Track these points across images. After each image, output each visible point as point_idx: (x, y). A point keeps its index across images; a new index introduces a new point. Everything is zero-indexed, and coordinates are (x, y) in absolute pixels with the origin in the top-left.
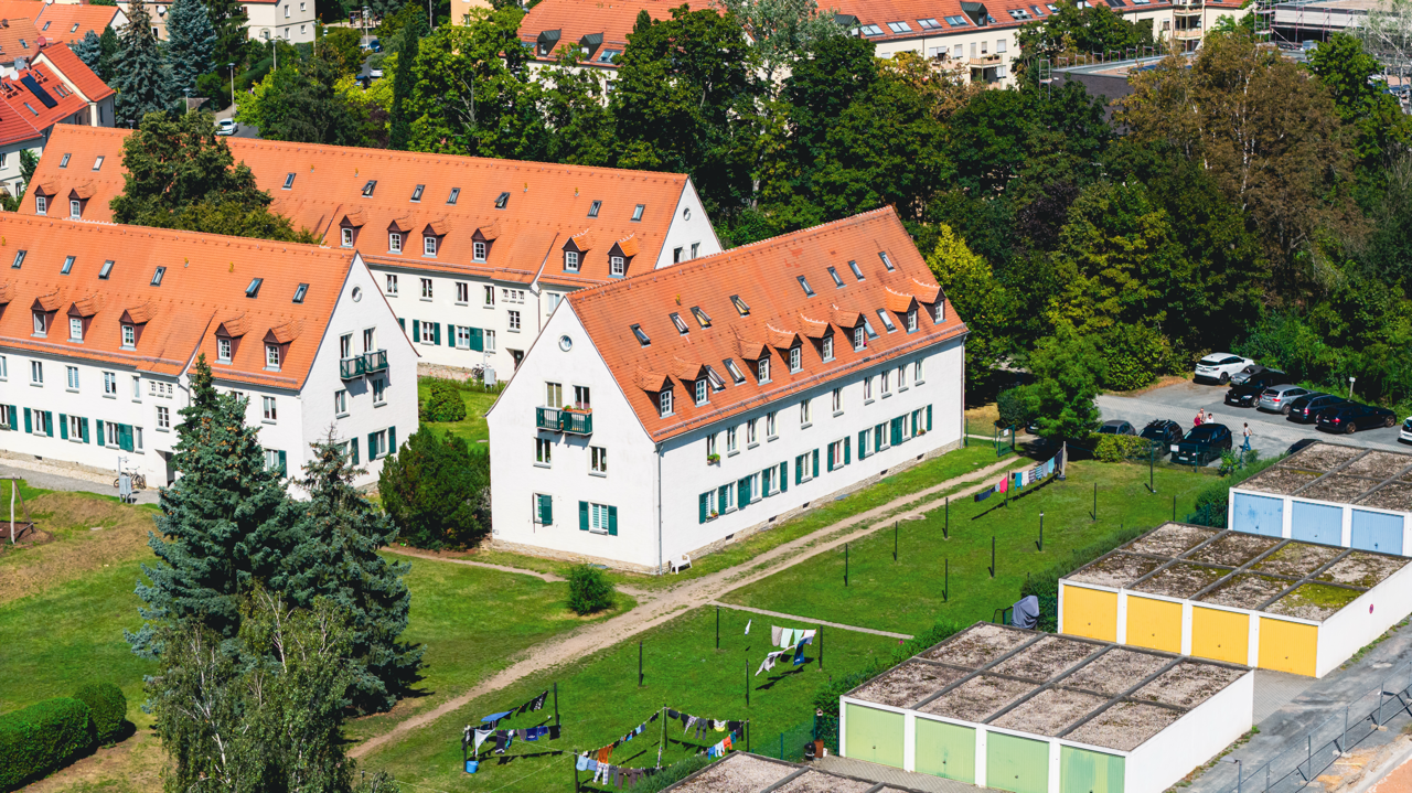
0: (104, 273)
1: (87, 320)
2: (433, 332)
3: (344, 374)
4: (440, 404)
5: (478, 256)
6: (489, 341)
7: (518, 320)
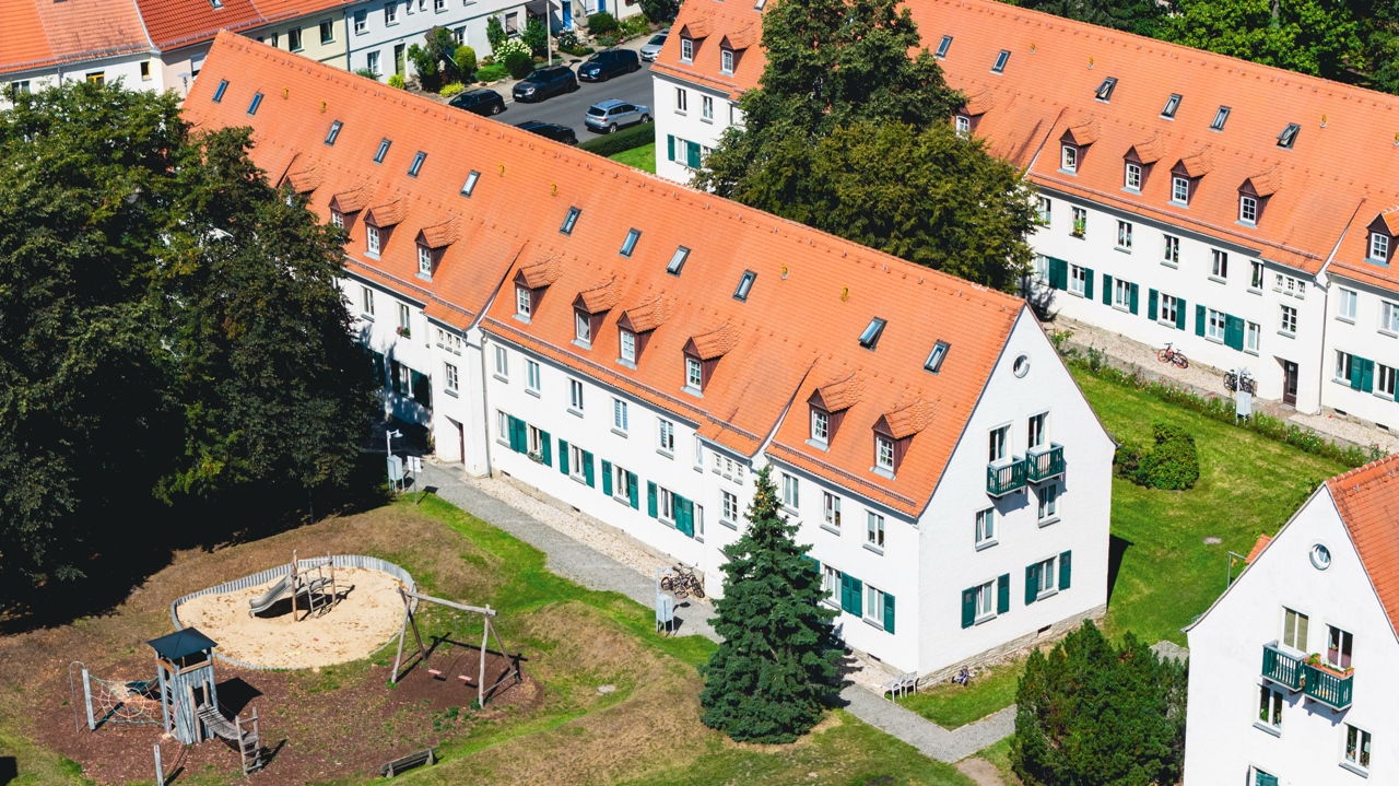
0: (674, 266)
1: (642, 338)
2: (1175, 309)
3: (993, 484)
4: (1161, 462)
5: (1245, 215)
6: (1251, 338)
7: (1294, 320)
